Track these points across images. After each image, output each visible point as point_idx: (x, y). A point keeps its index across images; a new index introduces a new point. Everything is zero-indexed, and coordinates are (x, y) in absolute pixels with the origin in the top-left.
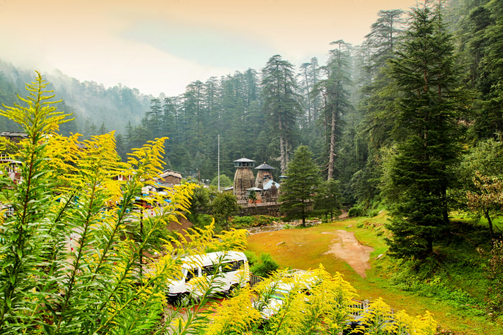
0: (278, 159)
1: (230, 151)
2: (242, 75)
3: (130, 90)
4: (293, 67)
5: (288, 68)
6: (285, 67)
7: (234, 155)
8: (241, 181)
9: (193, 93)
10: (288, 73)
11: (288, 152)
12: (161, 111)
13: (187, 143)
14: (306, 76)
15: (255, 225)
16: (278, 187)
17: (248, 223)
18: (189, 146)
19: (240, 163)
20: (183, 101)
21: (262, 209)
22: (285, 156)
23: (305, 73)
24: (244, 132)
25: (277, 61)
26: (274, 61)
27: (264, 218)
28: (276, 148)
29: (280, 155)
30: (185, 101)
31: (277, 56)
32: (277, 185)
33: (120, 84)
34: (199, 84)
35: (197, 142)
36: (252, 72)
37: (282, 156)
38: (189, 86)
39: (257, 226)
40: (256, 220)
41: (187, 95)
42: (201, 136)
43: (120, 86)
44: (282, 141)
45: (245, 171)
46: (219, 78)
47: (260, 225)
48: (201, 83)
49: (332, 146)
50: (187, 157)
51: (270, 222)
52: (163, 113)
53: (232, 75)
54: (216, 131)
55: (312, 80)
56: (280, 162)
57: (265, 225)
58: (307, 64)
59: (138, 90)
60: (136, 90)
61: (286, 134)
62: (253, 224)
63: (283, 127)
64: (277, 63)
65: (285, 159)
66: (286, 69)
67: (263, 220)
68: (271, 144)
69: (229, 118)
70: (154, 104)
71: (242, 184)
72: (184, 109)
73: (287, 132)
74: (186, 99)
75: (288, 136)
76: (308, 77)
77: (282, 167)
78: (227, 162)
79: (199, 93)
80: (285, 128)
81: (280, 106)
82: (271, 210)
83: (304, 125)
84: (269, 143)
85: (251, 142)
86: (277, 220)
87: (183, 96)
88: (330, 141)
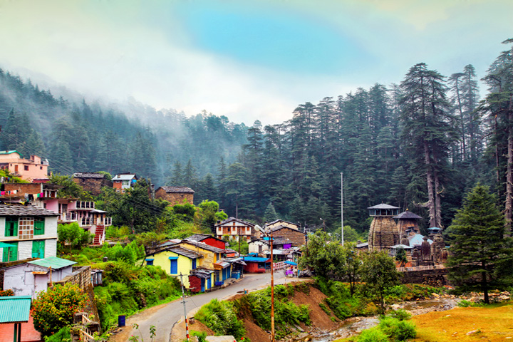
0: (425, 205)
1: (354, 194)
2: (366, 93)
3: (218, 118)
4: (444, 79)
5: (436, 80)
6: (432, 79)
7: (359, 199)
8: (379, 235)
9: (303, 118)
10: (437, 87)
11: (439, 195)
12: (261, 144)
13: (295, 184)
14: (458, 90)
15: (409, 298)
16: (430, 244)
17: (398, 294)
18: (298, 188)
19: (378, 211)
20: (289, 129)
21: (415, 276)
22: (434, 200)
23: (456, 87)
24: (372, 168)
25: (421, 72)
26: (417, 71)
27: (420, 288)
28: (420, 189)
29: (427, 200)
30: (292, 130)
31: (422, 64)
32: (430, 242)
33: (205, 111)
34: (309, 106)
35: (309, 182)
36: (380, 88)
37: (430, 201)
38: (297, 110)
39: (412, 300)
40: (408, 291)
41: (295, 122)
42: (314, 175)
43: (205, 114)
44: (429, 180)
45: (385, 222)
46: (336, 99)
47: (414, 298)
48: (312, 106)
49: (508, 187)
50: (297, 202)
51: (428, 294)
52: (264, 146)
53: (353, 94)
54: (334, 168)
55: (467, 95)
56: (427, 208)
57: (422, 298)
58: (460, 75)
59: (226, 118)
60: (225, 118)
61: (436, 170)
62: (406, 296)
63: (431, 160)
64: (421, 74)
65: (435, 205)
66: (433, 82)
67: (418, 291)
68: (412, 184)
69: (352, 151)
70: (252, 135)
71: (381, 239)
72: (289, 140)
73: (436, 167)
74: (293, 127)
75: (438, 173)
76: (460, 92)
77: (432, 215)
78: (352, 209)
79: (309, 119)
80: (434, 162)
81: (426, 132)
82: (428, 277)
83: (456, 157)
84: (408, 183)
85: (382, 182)
86: (438, 292)
87: (289, 123)
88: (505, 179)
